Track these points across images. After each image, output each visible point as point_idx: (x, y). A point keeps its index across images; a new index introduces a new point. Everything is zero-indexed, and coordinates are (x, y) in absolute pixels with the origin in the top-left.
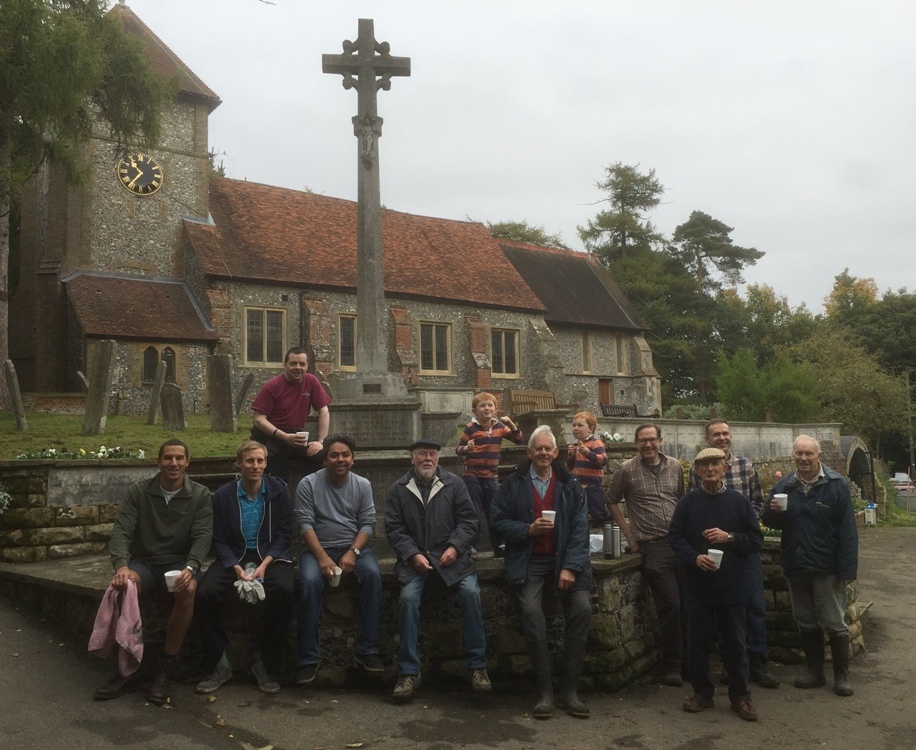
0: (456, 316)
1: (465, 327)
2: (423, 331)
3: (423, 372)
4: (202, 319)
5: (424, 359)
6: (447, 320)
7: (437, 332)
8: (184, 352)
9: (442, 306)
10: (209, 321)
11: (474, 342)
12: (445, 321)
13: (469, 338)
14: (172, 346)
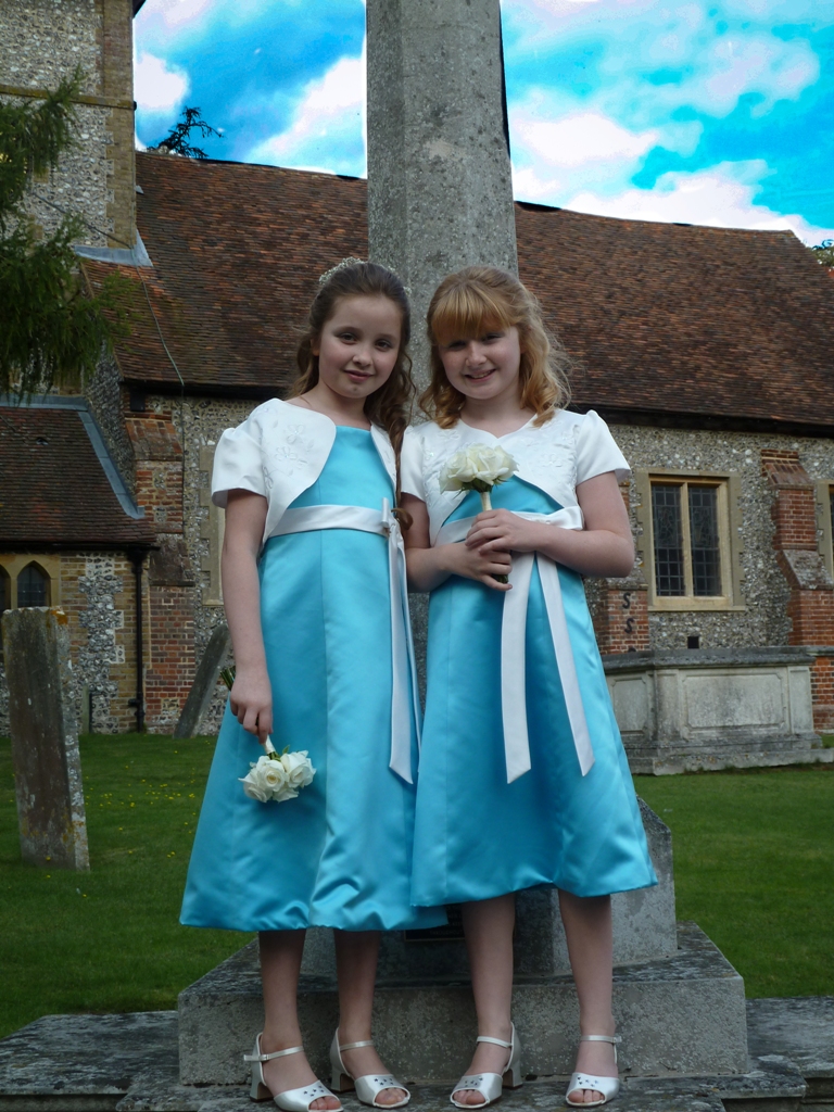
0: (738, 459)
1: (762, 486)
2: (657, 500)
3: (659, 602)
4: (117, 489)
5: (661, 569)
6: (715, 470)
7: (694, 501)
8: (72, 572)
9: (704, 435)
10: (131, 495)
11: (789, 522)
12: (712, 472)
13: (776, 513)
14: (43, 561)
